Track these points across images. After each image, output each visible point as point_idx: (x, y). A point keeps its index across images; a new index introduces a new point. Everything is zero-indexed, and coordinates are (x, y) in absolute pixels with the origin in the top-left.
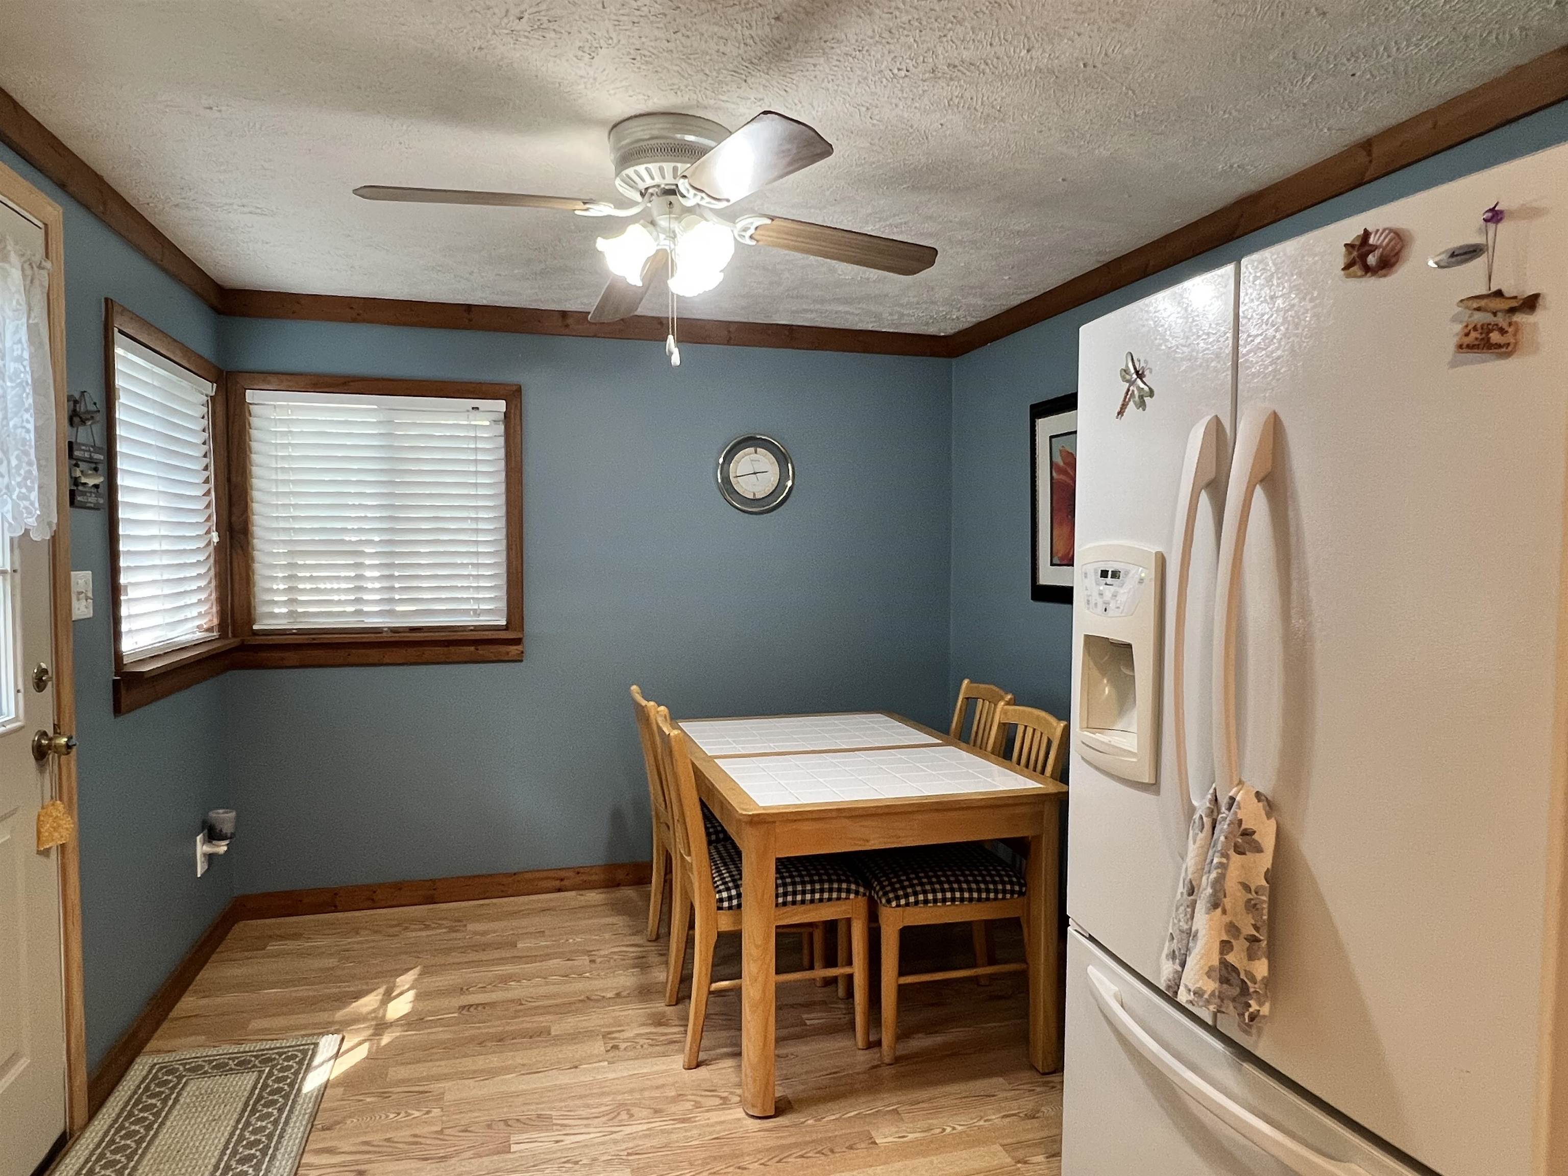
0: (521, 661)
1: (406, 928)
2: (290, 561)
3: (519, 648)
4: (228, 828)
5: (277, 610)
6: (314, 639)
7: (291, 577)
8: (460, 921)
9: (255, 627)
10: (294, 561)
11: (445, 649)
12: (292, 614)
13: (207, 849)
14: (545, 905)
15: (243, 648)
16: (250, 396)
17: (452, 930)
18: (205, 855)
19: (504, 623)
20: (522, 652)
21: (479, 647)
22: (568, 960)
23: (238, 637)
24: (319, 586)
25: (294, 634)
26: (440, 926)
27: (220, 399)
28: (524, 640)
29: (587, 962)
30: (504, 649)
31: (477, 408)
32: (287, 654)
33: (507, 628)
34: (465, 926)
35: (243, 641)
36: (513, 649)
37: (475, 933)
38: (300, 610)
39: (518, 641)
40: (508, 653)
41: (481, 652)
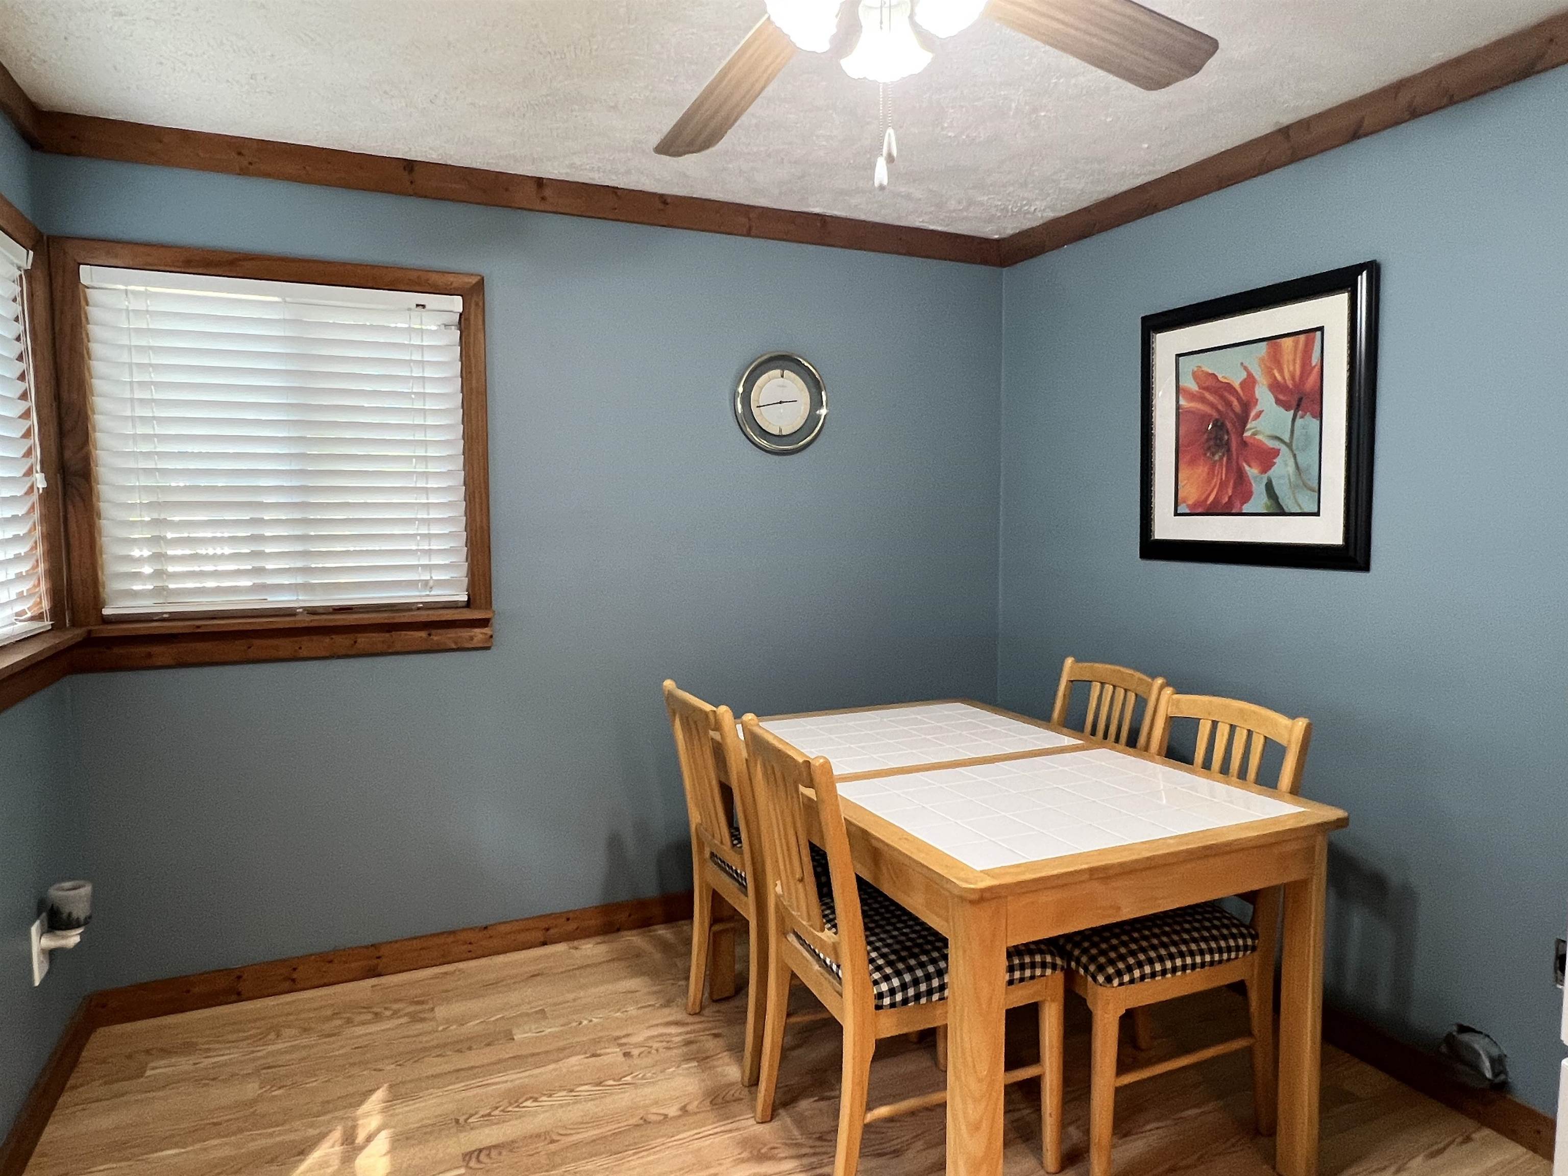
0: (488, 648)
1: (349, 1021)
2: (155, 516)
3: (486, 630)
4: (80, 910)
5: (137, 587)
6: (198, 627)
7: (157, 540)
8: (422, 1003)
9: (106, 611)
10: (162, 516)
11: (387, 635)
12: (159, 591)
13: (48, 942)
14: (533, 968)
15: (90, 641)
16: (87, 274)
17: (415, 1018)
18: (43, 951)
19: (465, 598)
20: (491, 637)
21: (433, 632)
22: (594, 1055)
23: (81, 626)
24: (199, 551)
25: (164, 620)
26: (396, 1014)
27: (39, 274)
28: (493, 621)
29: (621, 1058)
30: (465, 633)
31: (424, 306)
32: (156, 649)
33: (468, 604)
34: (432, 1009)
35: (90, 632)
36: (478, 633)
37: (448, 1022)
38: (172, 586)
39: (484, 623)
40: (472, 638)
41: (435, 638)
